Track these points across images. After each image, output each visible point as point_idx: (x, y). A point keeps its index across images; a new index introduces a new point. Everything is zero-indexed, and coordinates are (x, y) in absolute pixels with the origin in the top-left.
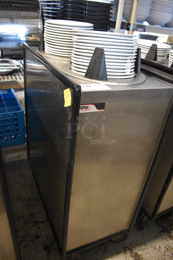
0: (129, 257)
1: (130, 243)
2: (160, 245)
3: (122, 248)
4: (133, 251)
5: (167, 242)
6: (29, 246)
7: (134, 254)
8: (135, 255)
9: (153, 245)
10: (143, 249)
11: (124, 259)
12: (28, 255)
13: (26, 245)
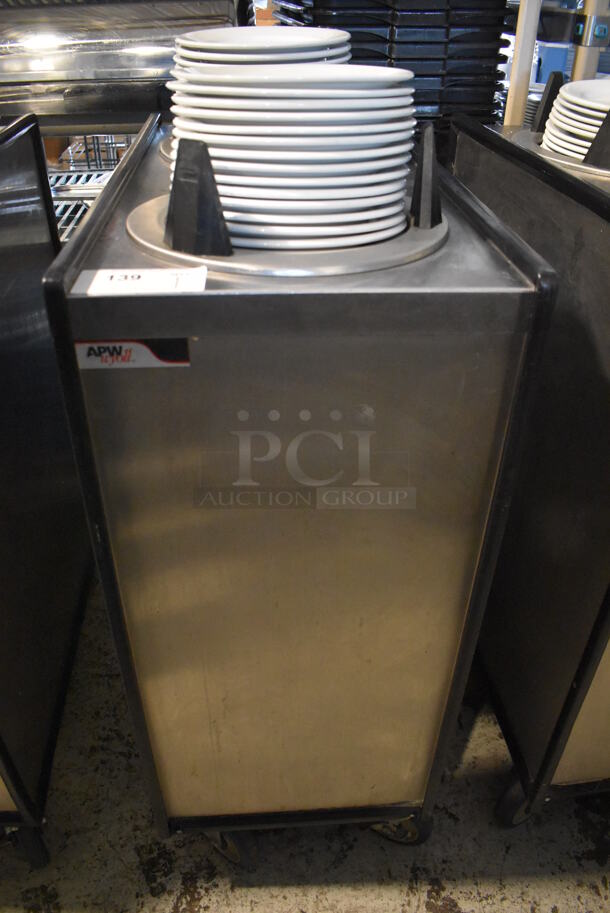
0: (418, 906)
1: (444, 862)
2: (559, 905)
3: (406, 866)
4: (443, 889)
5: (595, 901)
6: (111, 771)
7: (440, 903)
8: (445, 906)
9: (533, 893)
10: (483, 895)
11: (398, 906)
12: (98, 795)
13: (103, 762)
